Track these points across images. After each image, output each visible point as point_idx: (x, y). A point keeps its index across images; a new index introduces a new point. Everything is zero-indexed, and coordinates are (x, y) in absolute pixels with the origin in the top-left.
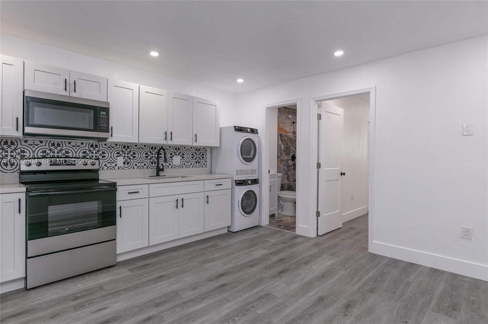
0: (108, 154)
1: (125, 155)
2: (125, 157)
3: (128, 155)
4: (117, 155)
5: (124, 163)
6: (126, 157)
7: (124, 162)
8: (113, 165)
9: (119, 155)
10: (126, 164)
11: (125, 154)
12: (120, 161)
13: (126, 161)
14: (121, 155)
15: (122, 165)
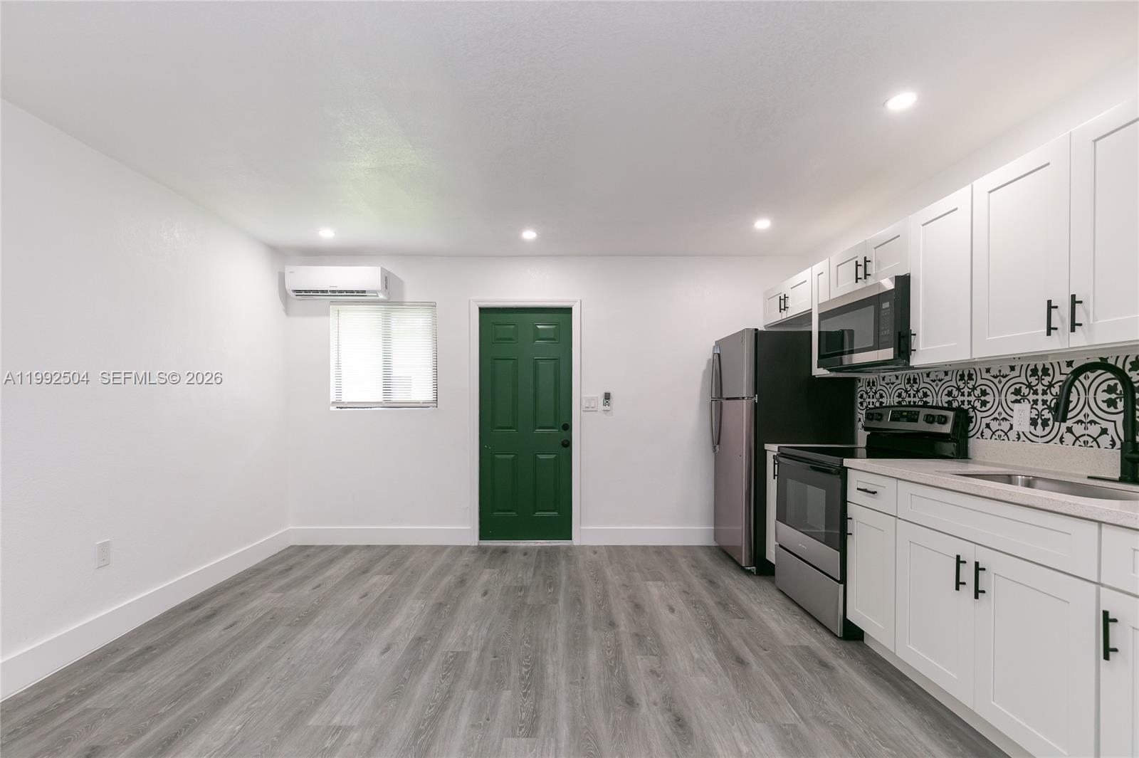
0: (994, 396)
1: (1035, 397)
2: (1035, 402)
3: (1045, 397)
4: (1014, 398)
5: (1034, 422)
6: (1040, 403)
7: (1031, 419)
8: (1005, 426)
9: (1019, 397)
10: (1039, 427)
11: (1036, 393)
12: (1021, 414)
13: (1039, 415)
14: (1024, 397)
15: (1027, 428)
